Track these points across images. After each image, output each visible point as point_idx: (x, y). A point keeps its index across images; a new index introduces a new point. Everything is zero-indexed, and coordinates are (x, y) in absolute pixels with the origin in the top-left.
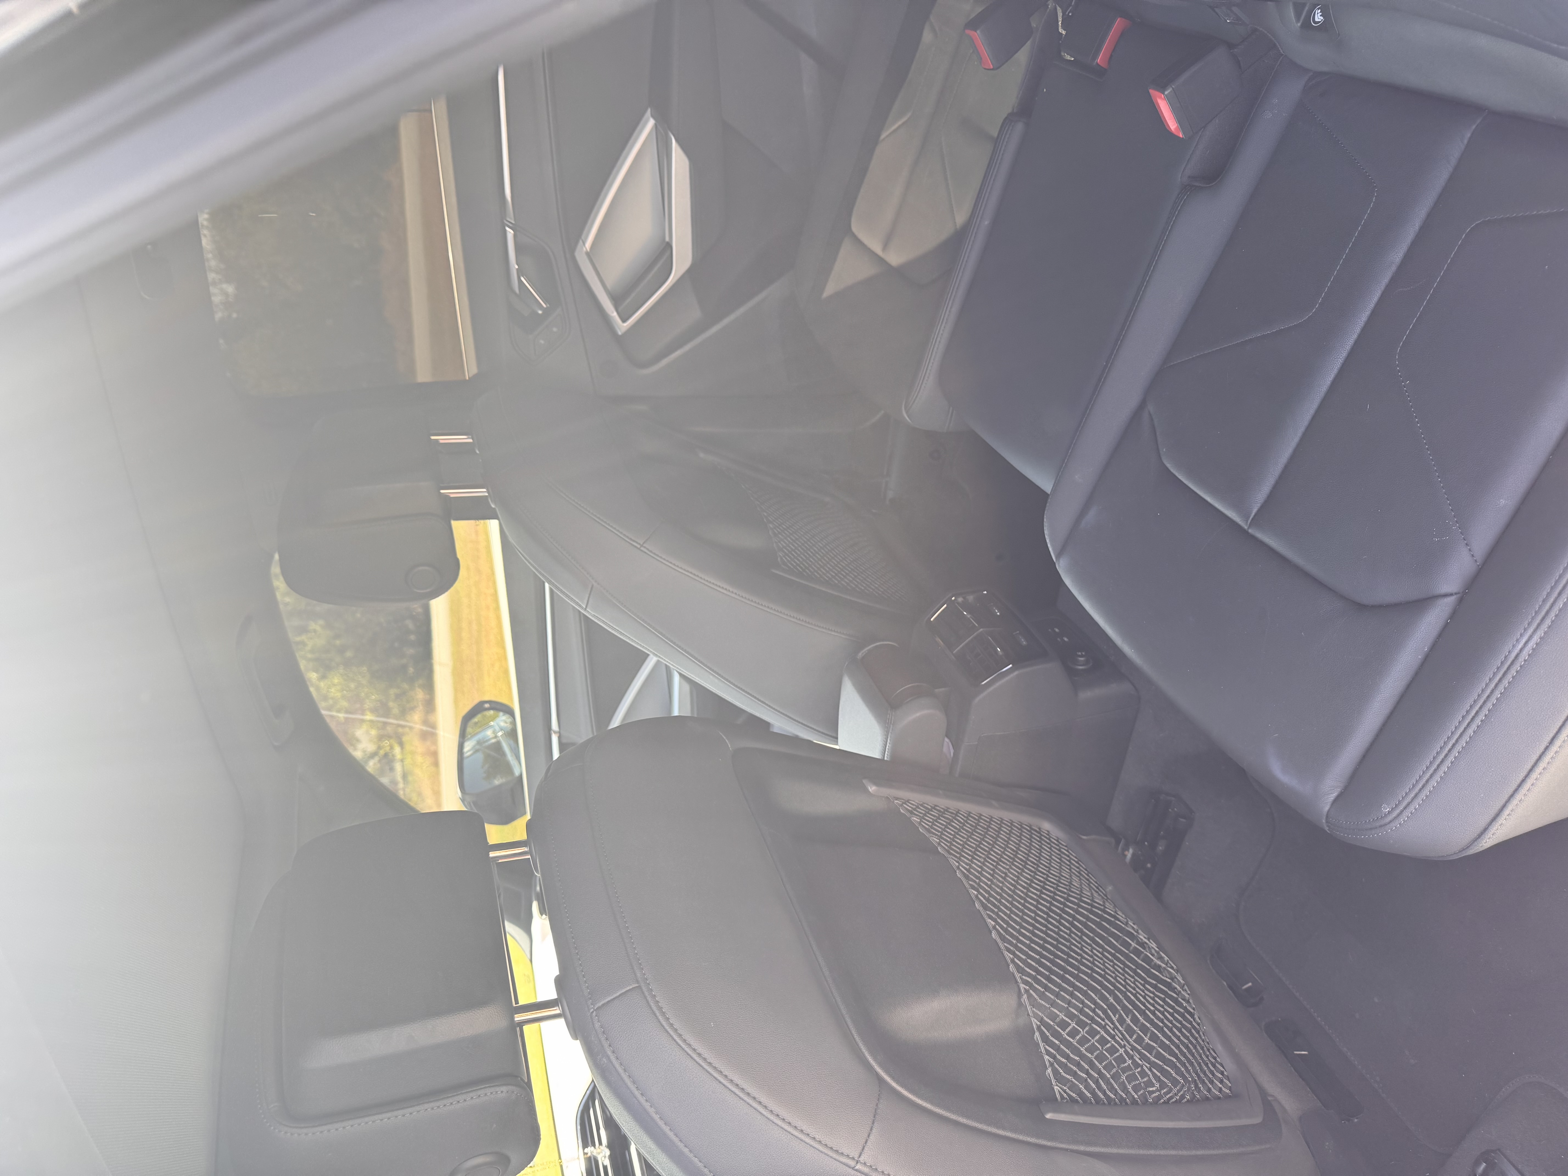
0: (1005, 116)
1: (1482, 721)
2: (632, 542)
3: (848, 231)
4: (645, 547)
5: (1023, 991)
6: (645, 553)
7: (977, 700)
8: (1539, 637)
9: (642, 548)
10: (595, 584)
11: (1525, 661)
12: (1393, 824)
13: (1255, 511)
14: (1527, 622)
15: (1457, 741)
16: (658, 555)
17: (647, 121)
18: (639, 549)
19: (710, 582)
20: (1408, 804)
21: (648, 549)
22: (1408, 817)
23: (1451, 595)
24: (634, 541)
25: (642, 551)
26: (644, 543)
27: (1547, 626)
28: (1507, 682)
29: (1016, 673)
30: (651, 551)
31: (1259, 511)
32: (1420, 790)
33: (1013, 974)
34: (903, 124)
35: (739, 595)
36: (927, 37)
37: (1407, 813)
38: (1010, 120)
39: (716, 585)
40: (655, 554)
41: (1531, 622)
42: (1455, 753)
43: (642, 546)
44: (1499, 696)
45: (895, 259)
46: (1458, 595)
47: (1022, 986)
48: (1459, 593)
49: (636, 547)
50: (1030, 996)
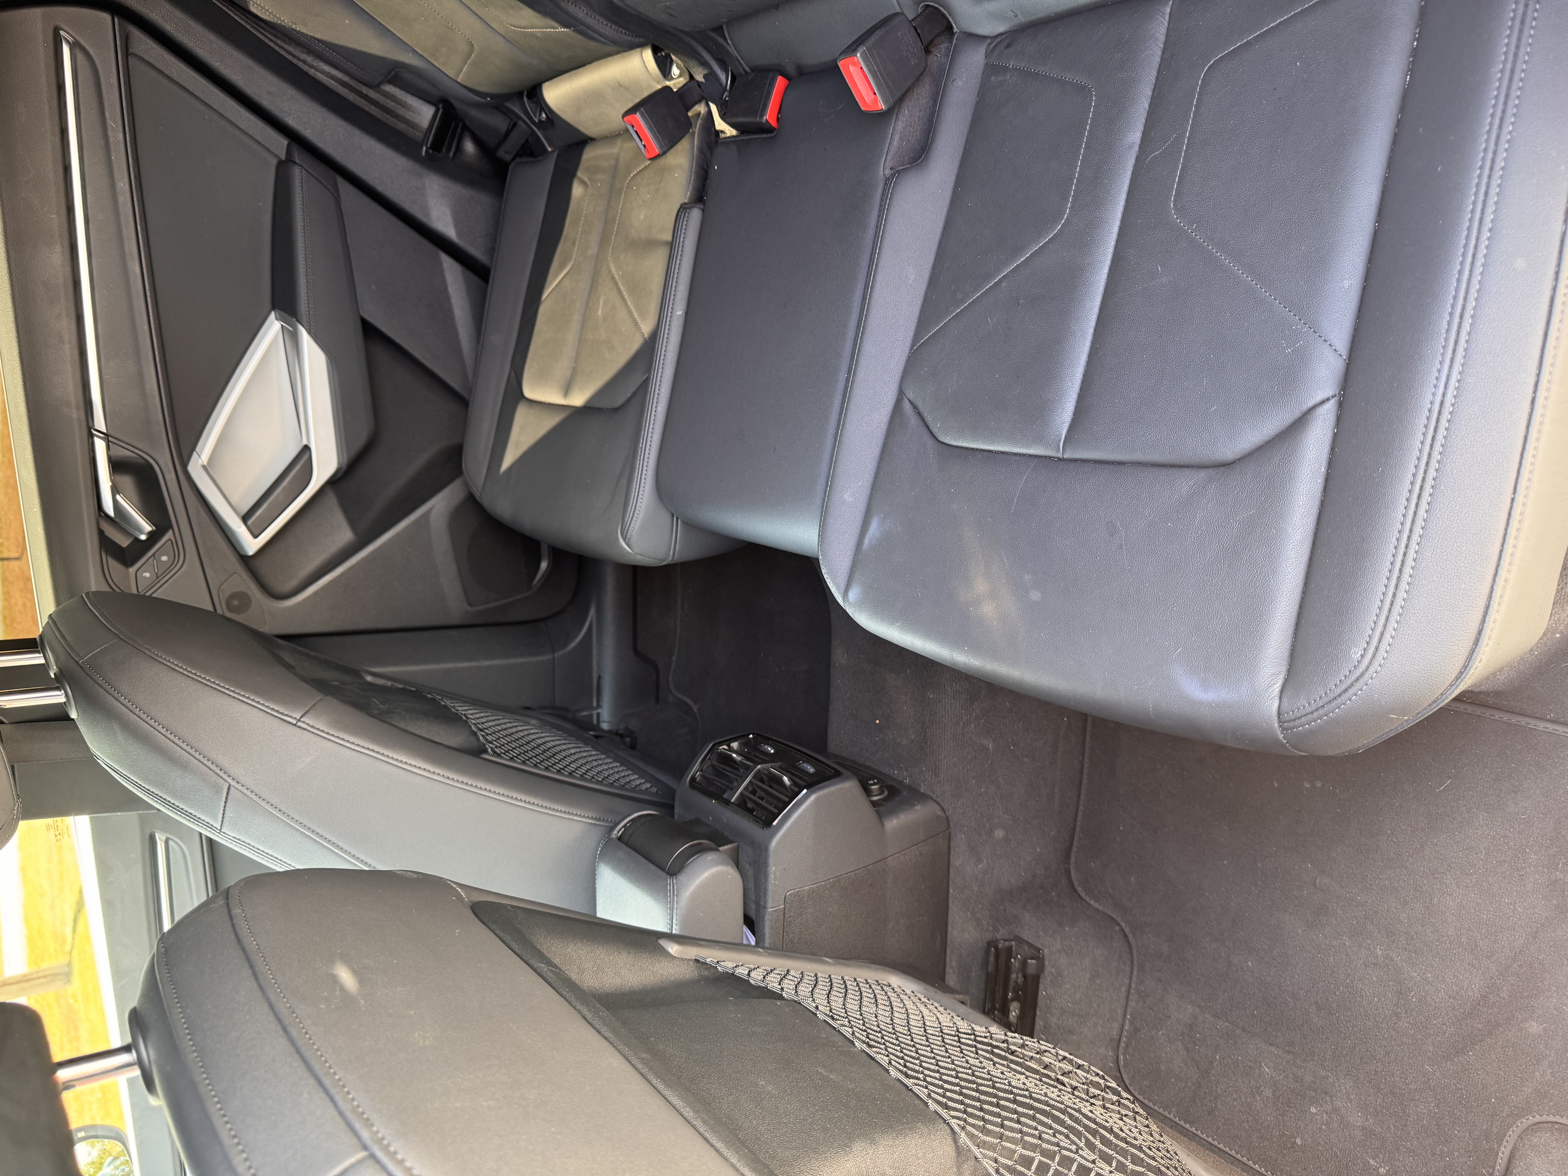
0: (678, 206)
1: (1430, 495)
2: (283, 717)
3: (522, 396)
4: (304, 722)
5: (957, 1129)
6: (305, 729)
7: (774, 843)
8: (1457, 373)
9: (299, 724)
10: (233, 783)
11: (1453, 405)
12: (1372, 669)
13: (1064, 432)
14: (1438, 361)
15: (1411, 531)
16: (323, 731)
17: (272, 323)
18: (295, 725)
19: (401, 761)
20: (1382, 634)
21: (308, 724)
22: (1387, 652)
23: (1328, 399)
24: (287, 715)
25: (299, 727)
26: (301, 717)
27: (1461, 357)
28: (1441, 437)
29: (813, 797)
30: (313, 727)
31: (1069, 431)
32: (1390, 610)
33: (936, 1112)
34: (566, 275)
35: (444, 776)
36: (577, 190)
37: (1384, 646)
38: (684, 208)
39: (410, 765)
40: (318, 729)
41: (1443, 359)
42: (1414, 546)
43: (299, 720)
44: (1439, 457)
45: (578, 399)
46: (1336, 398)
47: (953, 1122)
48: (1335, 396)
49: (290, 723)
50: (969, 1135)
